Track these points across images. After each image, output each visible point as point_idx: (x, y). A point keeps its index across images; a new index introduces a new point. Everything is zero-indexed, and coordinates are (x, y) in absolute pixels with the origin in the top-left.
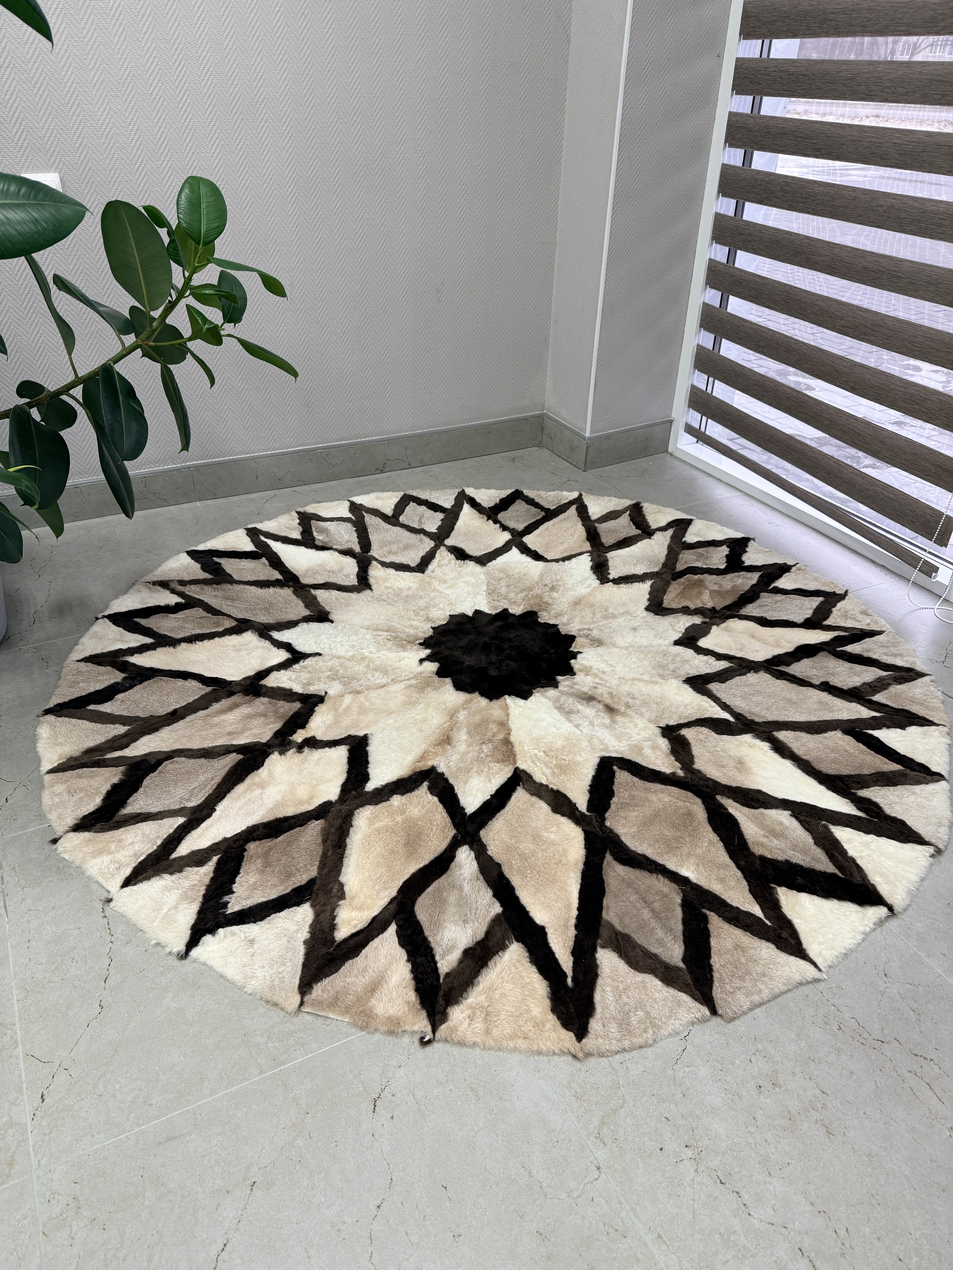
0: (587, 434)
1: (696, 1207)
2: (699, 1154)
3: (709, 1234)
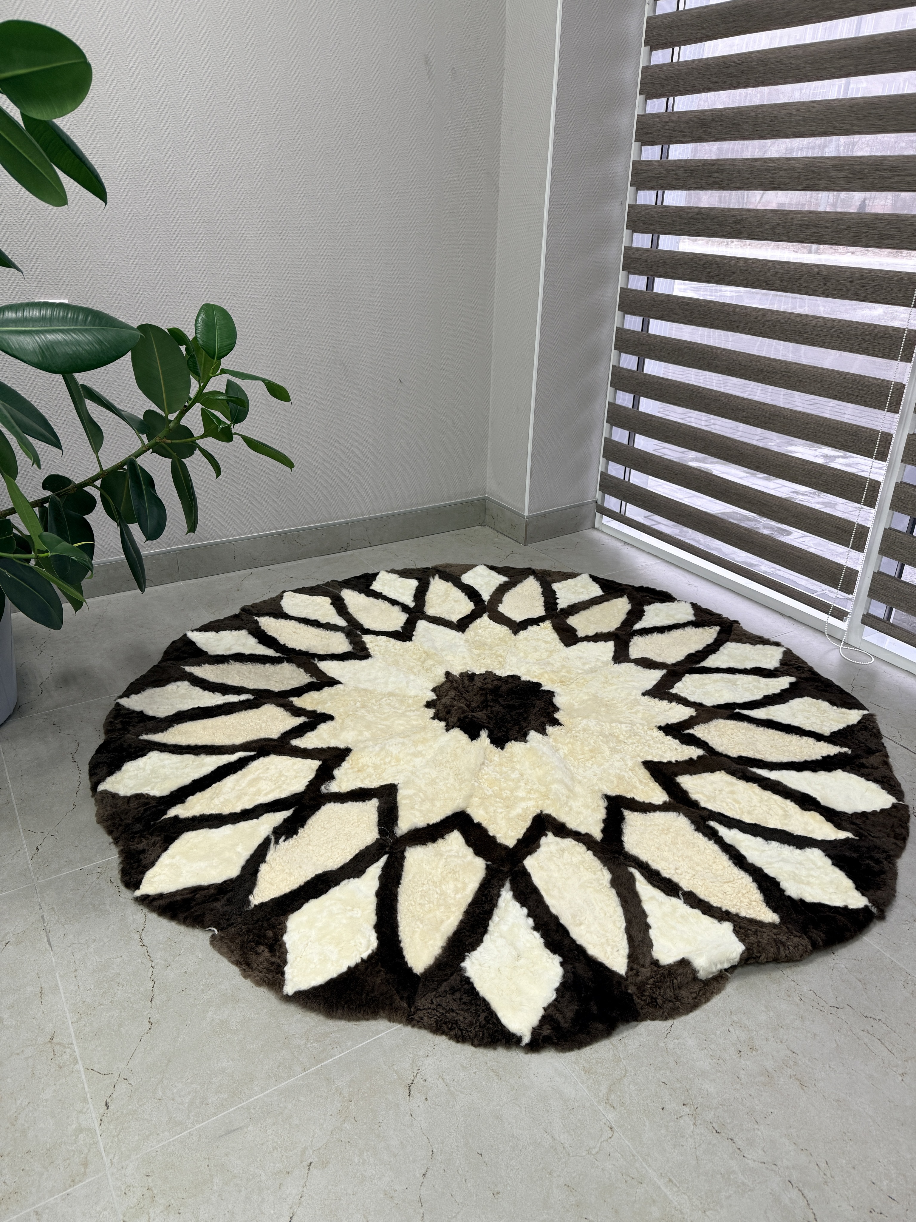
0: (526, 513)
1: (698, 1153)
2: (695, 1110)
3: (712, 1175)
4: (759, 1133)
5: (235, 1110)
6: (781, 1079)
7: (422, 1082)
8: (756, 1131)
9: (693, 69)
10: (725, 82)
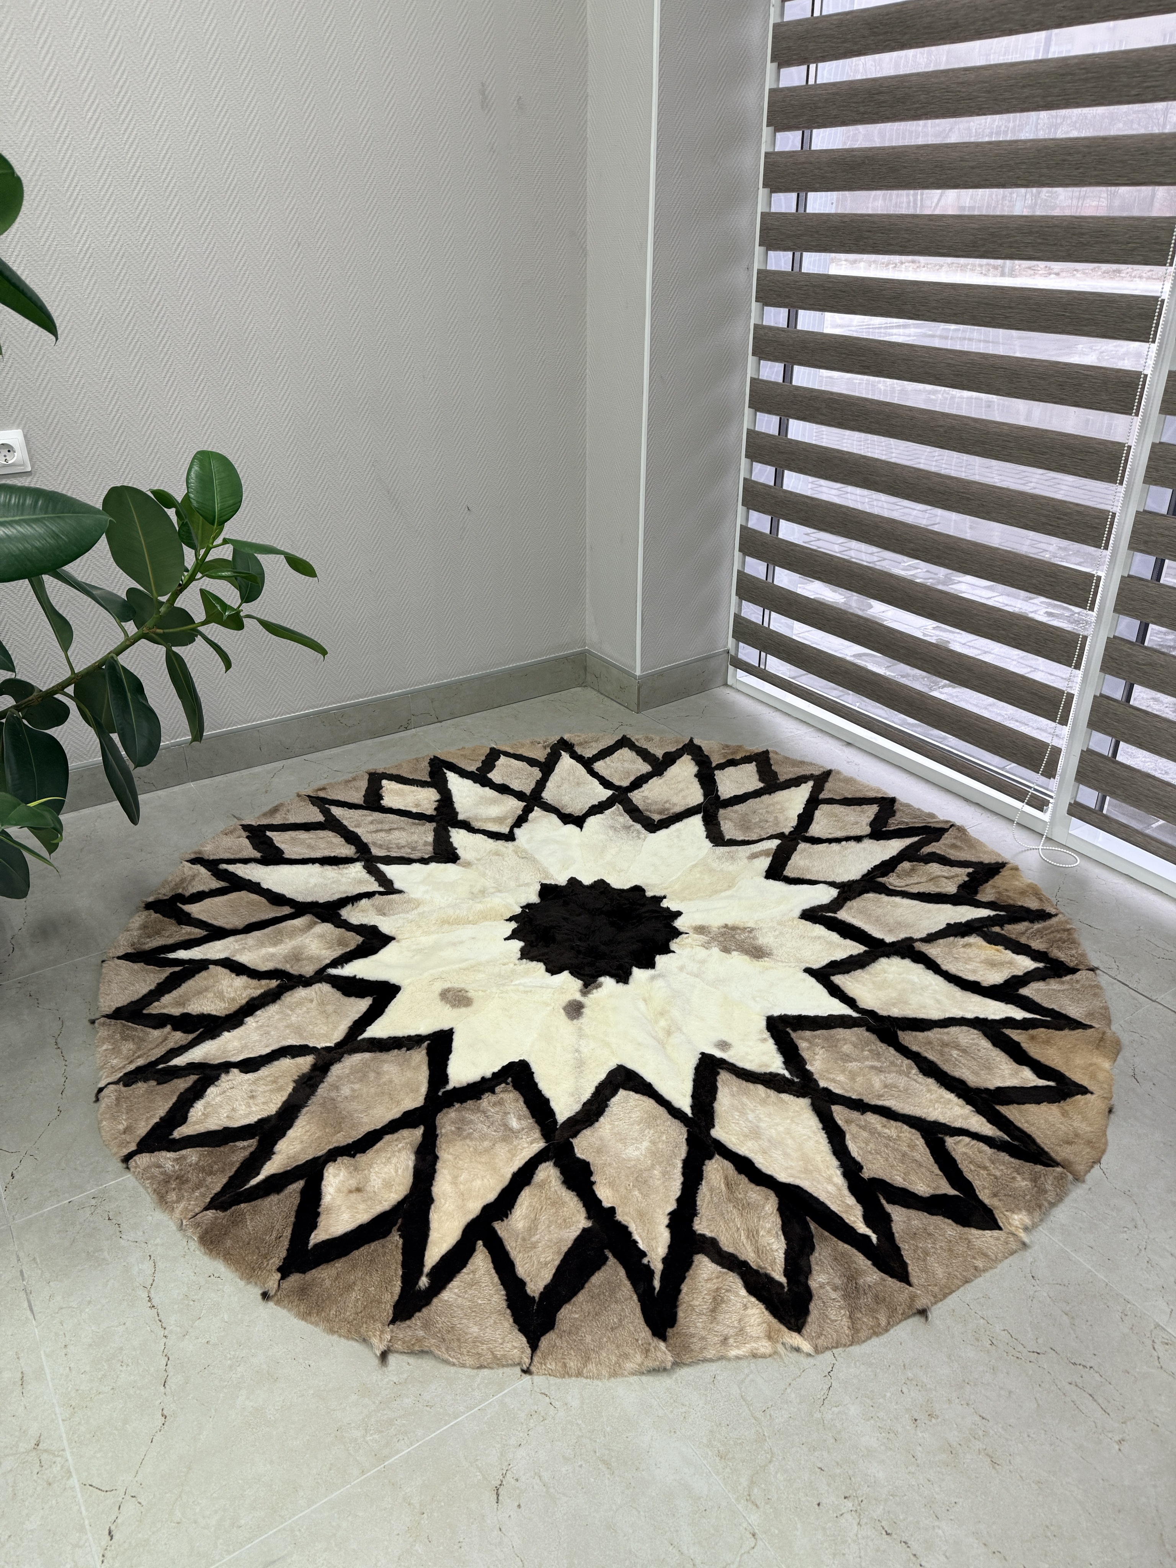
0: (638, 673)
2: (860, 1505)
4: (940, 1532)
5: (275, 1533)
6: (968, 1456)
7: (513, 1482)
8: (937, 1530)
9: (833, 94)
10: (877, 113)
